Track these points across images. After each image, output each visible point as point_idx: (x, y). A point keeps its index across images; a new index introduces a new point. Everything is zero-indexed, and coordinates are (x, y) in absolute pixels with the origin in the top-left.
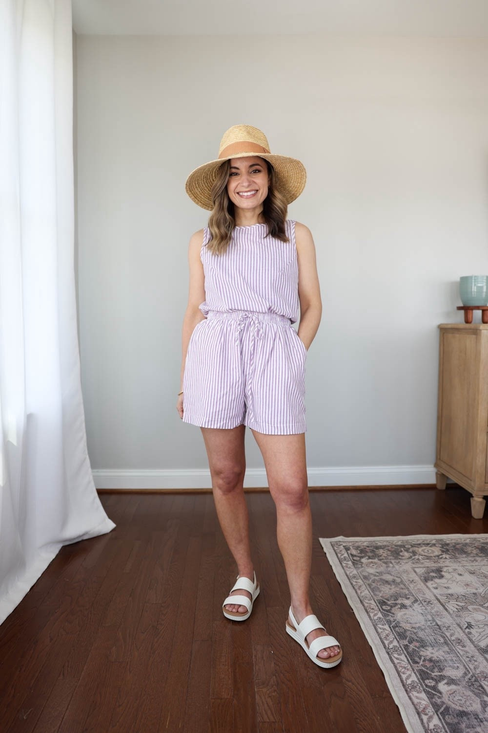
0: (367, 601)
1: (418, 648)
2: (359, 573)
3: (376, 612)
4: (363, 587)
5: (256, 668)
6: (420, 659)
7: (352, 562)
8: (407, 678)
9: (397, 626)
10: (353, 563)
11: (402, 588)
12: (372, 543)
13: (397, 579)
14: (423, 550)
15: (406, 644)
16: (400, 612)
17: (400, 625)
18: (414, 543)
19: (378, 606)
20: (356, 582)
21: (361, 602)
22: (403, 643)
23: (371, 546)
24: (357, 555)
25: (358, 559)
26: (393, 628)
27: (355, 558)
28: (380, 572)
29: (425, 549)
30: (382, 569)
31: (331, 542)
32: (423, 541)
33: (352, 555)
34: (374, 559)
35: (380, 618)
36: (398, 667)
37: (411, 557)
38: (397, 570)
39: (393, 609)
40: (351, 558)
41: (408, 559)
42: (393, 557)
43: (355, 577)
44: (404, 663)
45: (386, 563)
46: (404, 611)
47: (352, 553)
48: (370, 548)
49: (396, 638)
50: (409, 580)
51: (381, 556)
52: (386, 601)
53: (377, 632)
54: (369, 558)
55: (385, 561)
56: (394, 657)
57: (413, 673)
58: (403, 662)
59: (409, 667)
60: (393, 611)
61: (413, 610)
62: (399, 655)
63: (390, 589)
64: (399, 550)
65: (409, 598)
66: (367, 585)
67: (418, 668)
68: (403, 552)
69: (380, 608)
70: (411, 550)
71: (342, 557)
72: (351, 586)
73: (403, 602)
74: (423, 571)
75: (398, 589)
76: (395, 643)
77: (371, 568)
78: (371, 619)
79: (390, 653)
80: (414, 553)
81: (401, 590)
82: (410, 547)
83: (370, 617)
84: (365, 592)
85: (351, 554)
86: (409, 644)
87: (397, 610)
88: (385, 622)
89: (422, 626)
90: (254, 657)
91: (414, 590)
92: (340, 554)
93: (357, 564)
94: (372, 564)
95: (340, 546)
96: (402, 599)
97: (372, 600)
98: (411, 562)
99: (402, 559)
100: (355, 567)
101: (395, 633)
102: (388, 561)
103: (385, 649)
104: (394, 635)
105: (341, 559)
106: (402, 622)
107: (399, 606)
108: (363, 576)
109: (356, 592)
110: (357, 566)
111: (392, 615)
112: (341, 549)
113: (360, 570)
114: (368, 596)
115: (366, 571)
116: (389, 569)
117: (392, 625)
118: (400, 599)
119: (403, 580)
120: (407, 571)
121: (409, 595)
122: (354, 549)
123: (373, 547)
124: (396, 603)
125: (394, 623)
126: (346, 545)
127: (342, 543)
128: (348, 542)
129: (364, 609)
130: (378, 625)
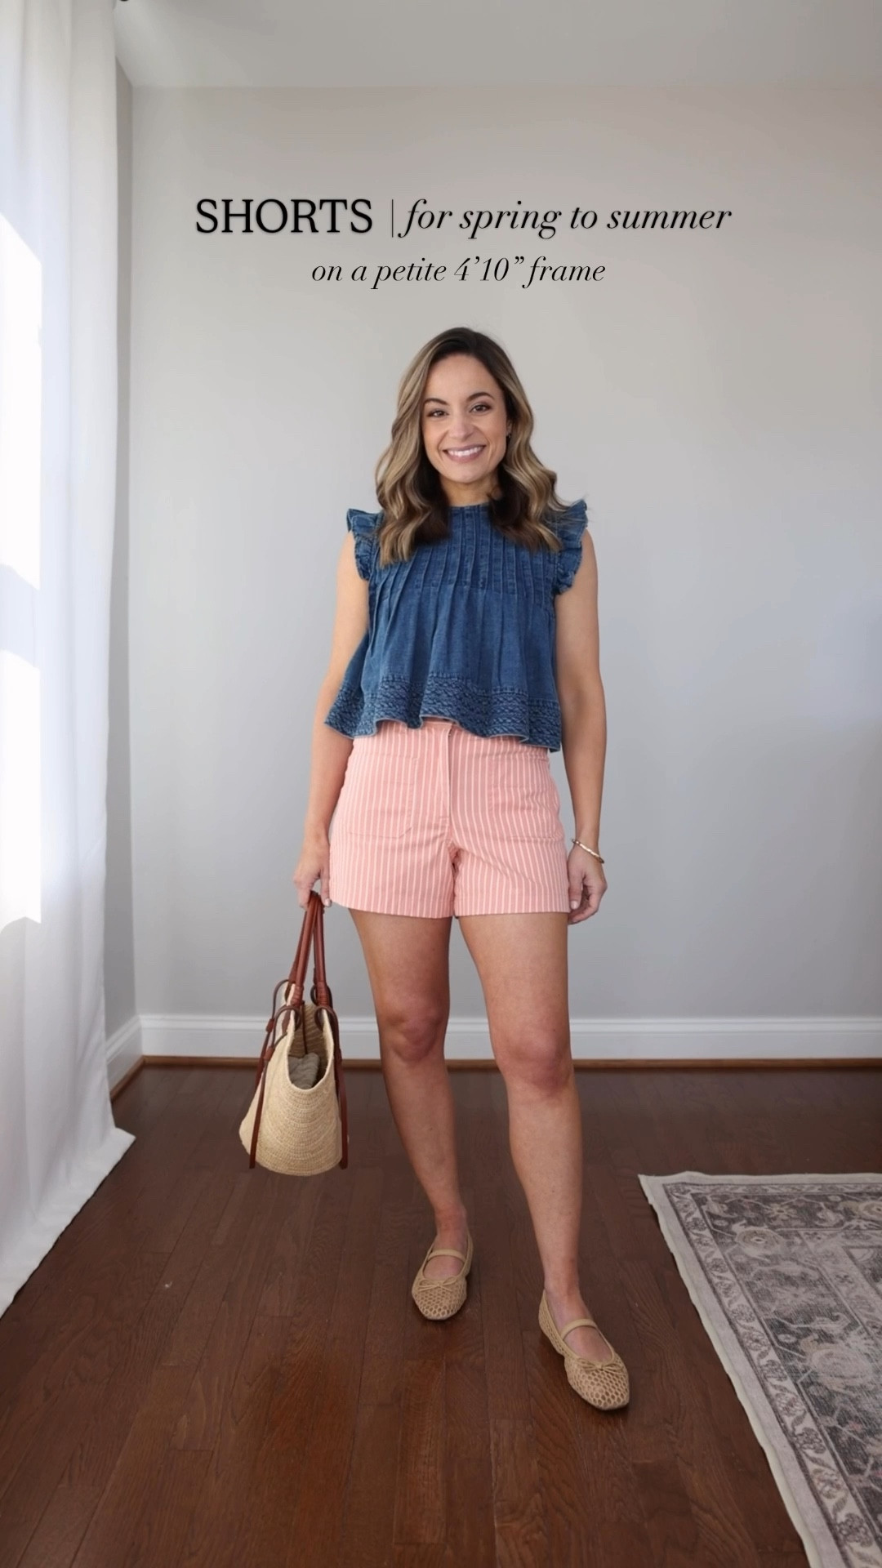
0: (743, 1322)
1: (862, 1436)
2: (727, 1257)
3: (763, 1348)
4: (736, 1291)
5: (496, 1473)
6: (866, 1462)
7: (711, 1231)
8: (839, 1507)
9: (812, 1383)
10: (714, 1233)
11: (823, 1295)
12: (756, 1189)
13: (810, 1272)
14: (868, 1208)
15: (832, 1425)
16: (819, 1349)
17: (819, 1381)
18: (847, 1190)
19: (767, 1334)
20: (720, 1277)
21: (731, 1323)
22: (826, 1424)
23: (753, 1197)
24: (722, 1214)
25: (725, 1224)
26: (804, 1387)
27: (717, 1222)
28: (774, 1255)
29: (872, 1206)
30: (778, 1249)
31: (664, 1186)
32: (869, 1188)
33: (713, 1216)
34: (762, 1226)
35: (773, 1363)
36: (816, 1481)
37: (841, 1223)
38: (811, 1253)
39: (803, 1342)
40: (709, 1222)
41: (834, 1226)
42: (802, 1220)
43: (717, 1266)
44: (830, 1472)
45: (786, 1235)
46: (826, 1348)
47: (712, 1212)
48: (751, 1201)
49: (810, 1411)
50: (838, 1276)
51: (774, 1219)
52: (786, 1322)
53: (768, 1396)
54: (750, 1223)
55: (785, 1230)
56: (807, 1456)
57: (850, 1495)
58: (827, 1470)
59: (841, 1481)
60: (801, 1347)
62: (817, 1452)
63: (796, 1296)
64: (816, 1206)
65: (837, 1318)
66: (744, 1286)
67: (861, 1485)
68: (824, 1212)
69: (773, 1339)
70: (841, 1207)
71: (690, 1219)
72: (709, 1285)
73: (823, 1327)
74: (868, 1256)
75: (814, 1297)
76: (808, 1422)
77: (753, 1246)
78: (753, 1365)
79: (798, 1446)
80: (849, 1214)
81: (820, 1299)
82: (839, 1199)
83: (750, 1359)
84: (739, 1301)
85: (709, 1213)
86: (839, 1427)
87: (811, 1344)
88: (785, 1373)
89: (868, 1385)
90: (492, 1447)
91: (848, 1298)
92: (685, 1212)
93: (722, 1236)
94: (756, 1238)
95: (684, 1193)
96: (821, 1318)
97: (756, 1320)
98: (843, 1234)
99: (823, 1227)
100: (717, 1244)
101: (807, 1399)
102: (791, 1232)
103: (786, 1435)
104: (806, 1403)
105: (688, 1223)
106: (822, 1374)
107: (816, 1336)
108: (737, 1263)
109: (720, 1302)
110: (723, 1240)
111: (801, 1356)
112: (686, 1202)
113: (730, 1250)
114: (745, 1310)
115: (743, 1254)
116: (794, 1249)
117: (802, 1379)
118: (818, 1319)
119: (824, 1273)
120: (833, 1254)
121: (838, 1311)
122: (715, 1201)
123: (756, 1199)
124: (808, 1329)
125: (806, 1375)
126: (697, 1192)
127: (689, 1188)
128: (702, 1185)
129: (738, 1340)
130: (770, 1380)
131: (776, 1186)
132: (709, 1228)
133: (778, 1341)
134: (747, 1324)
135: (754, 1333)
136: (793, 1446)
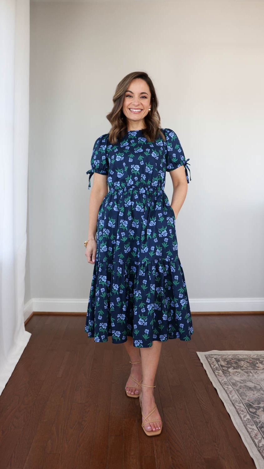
0: (237, 404)
2: (229, 380)
3: (245, 414)
4: (233, 393)
7: (222, 371)
9: (262, 427)
10: (223, 372)
11: (262, 394)
12: (235, 356)
13: (257, 386)
16: (263, 414)
19: (246, 408)
20: (228, 388)
21: (233, 404)
23: (235, 359)
24: (225, 365)
25: (226, 369)
26: (260, 428)
27: (224, 368)
28: (244, 380)
30: (245, 377)
31: (205, 355)
33: (222, 366)
34: (239, 369)
35: (249, 419)
38: (256, 379)
39: (258, 411)
40: (221, 368)
41: (263, 369)
42: (252, 367)
43: (226, 384)
45: (247, 373)
47: (222, 364)
48: (234, 360)
49: (263, 438)
51: (242, 367)
52: (252, 404)
53: (248, 431)
54: (234, 368)
55: (246, 370)
60: (258, 413)
63: (254, 394)
64: (256, 362)
66: (236, 391)
68: (258, 364)
69: (248, 410)
71: (215, 367)
72: (224, 391)
75: (260, 394)
77: (237, 377)
78: (242, 420)
79: (261, 451)
82: (263, 360)
83: (241, 418)
84: (235, 397)
85: (221, 365)
87: (261, 412)
88: (253, 423)
90: (155, 452)
92: (213, 364)
93: (226, 373)
94: (237, 374)
95: (212, 358)
96: (263, 403)
97: (242, 403)
99: (259, 370)
100: (225, 376)
101: (261, 433)
102: (248, 371)
103: (256, 447)
104: (262, 435)
105: (214, 368)
107: (262, 409)
108: (232, 383)
109: (228, 396)
111: (258, 417)
112: (213, 361)
113: (229, 378)
114: (237, 400)
115: (233, 379)
116: (250, 378)
117: (259, 425)
119: (262, 386)
120: (263, 379)
122: (222, 361)
123: (236, 360)
124: (259, 407)
125: (260, 424)
126: (216, 357)
127: (214, 356)
128: (217, 355)
129: (236, 411)
130: (248, 426)
131: (242, 355)
132: (221, 370)
133: (250, 411)
134: (238, 405)
135: (241, 408)
136: (259, 451)
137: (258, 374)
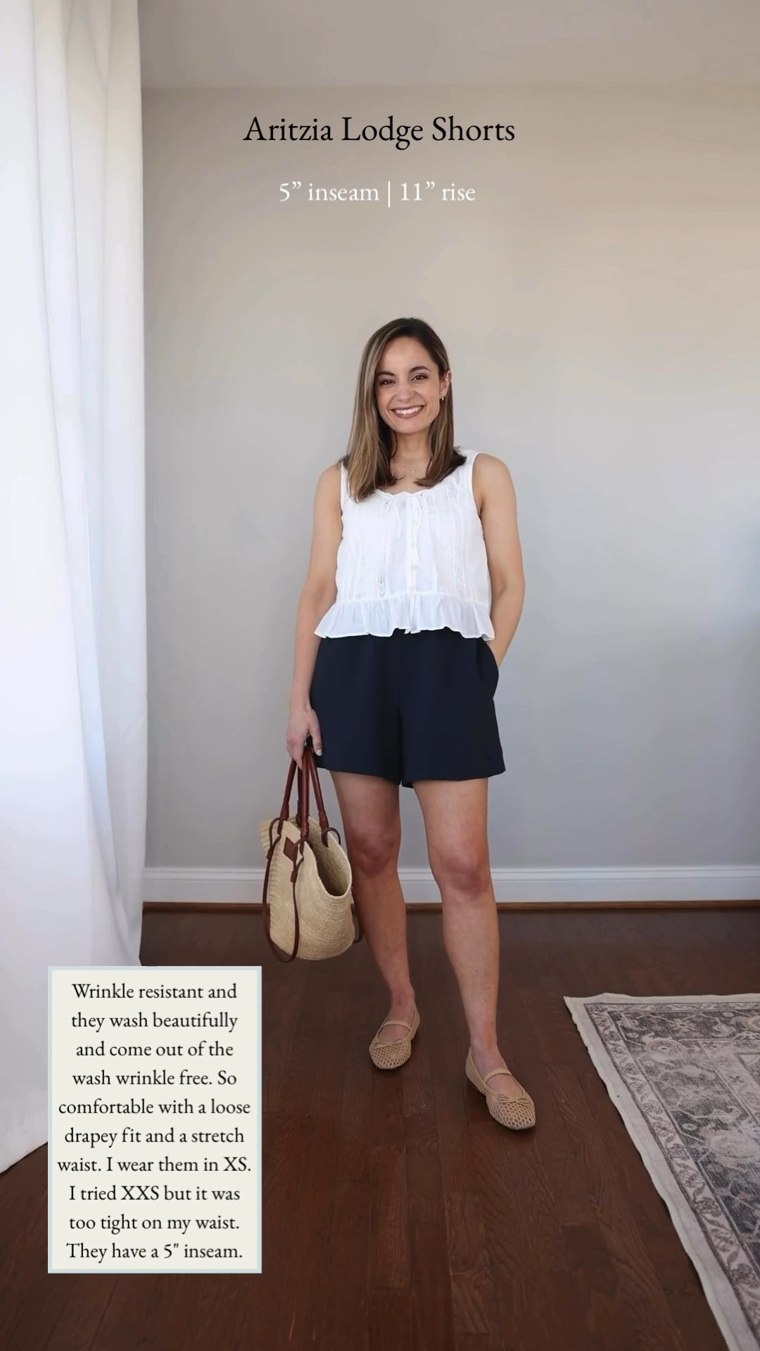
0: (653, 1114)
1: (750, 1203)
2: (638, 1062)
3: (670, 1135)
4: (646, 1089)
5: (450, 1234)
6: (754, 1223)
7: (625, 1041)
8: (732, 1259)
9: (710, 1162)
10: (627, 1043)
11: (718, 1092)
12: (662, 1008)
13: (706, 1073)
14: (755, 1022)
15: (726, 1194)
16: (716, 1135)
17: (716, 1160)
18: (738, 1008)
19: (673, 1123)
20: (633, 1079)
21: (643, 1114)
22: (722, 1194)
23: (660, 1014)
24: (634, 1028)
25: (636, 1036)
26: (703, 1165)
27: (630, 1035)
28: (677, 1061)
30: (680, 1056)
31: (585, 1005)
32: (756, 1006)
33: (625, 1029)
34: (668, 1037)
35: (678, 1146)
36: (713, 1238)
37: (734, 1034)
38: (709, 1059)
39: (702, 1129)
40: (623, 1035)
41: (728, 1037)
42: (701, 1032)
43: (631, 1069)
44: (725, 1231)
45: (687, 1045)
46: (722, 1134)
47: (625, 1026)
48: (658, 1017)
49: (708, 1183)
50: (731, 1077)
51: (677, 1031)
52: (688, 1114)
53: (673, 1172)
54: (657, 1035)
55: (686, 1040)
56: (706, 1219)
57: (741, 1250)
58: (722, 1230)
59: (734, 1238)
60: (702, 1133)
61: (740, 1131)
62: (714, 1215)
64: (713, 1021)
65: (731, 1110)
66: (653, 1085)
67: (751, 1241)
68: (719, 1025)
69: (678, 1127)
70: (733, 1022)
71: (607, 1032)
72: (624, 1085)
73: (720, 1117)
74: (756, 1061)
75: (711, 1093)
76: (707, 1193)
77: (660, 1053)
78: (661, 1148)
79: (698, 1211)
80: (740, 1027)
81: (716, 1095)
82: (731, 1015)
83: (659, 1143)
84: (650, 1097)
85: (623, 1027)
86: (732, 1196)
87: (709, 1131)
88: (687, 1154)
89: (756, 1163)
90: (446, 1213)
91: (740, 1094)
92: (602, 1026)
93: (634, 1046)
94: (662, 1047)
95: (601, 1011)
96: (718, 1110)
97: (664, 1112)
98: (735, 1043)
99: (718, 1038)
100: (629, 1051)
101: (706, 1174)
102: (692, 1042)
103: (688, 1202)
104: (705, 1178)
105: (606, 1035)
106: (718, 1155)
107: (714, 1125)
108: (647, 1068)
109: (634, 1097)
110: (635, 1049)
111: (701, 1141)
112: (603, 1018)
113: (640, 1057)
114: (654, 1105)
115: (651, 1059)
116: (694, 1056)
117: (702, 1159)
118: (715, 1110)
119: (720, 1076)
120: (726, 1060)
121: (731, 1105)
122: (628, 1017)
123: (663, 1015)
124: (707, 1119)
125: (705, 1155)
126: (614, 1010)
127: (607, 1006)
128: (616, 1004)
129: (650, 1128)
130: (676, 1159)
132: (624, 1039)
134: (656, 1115)
135: (662, 1122)
136: (694, 1211)
137: (715, 1047)
